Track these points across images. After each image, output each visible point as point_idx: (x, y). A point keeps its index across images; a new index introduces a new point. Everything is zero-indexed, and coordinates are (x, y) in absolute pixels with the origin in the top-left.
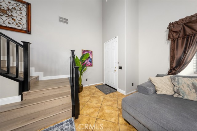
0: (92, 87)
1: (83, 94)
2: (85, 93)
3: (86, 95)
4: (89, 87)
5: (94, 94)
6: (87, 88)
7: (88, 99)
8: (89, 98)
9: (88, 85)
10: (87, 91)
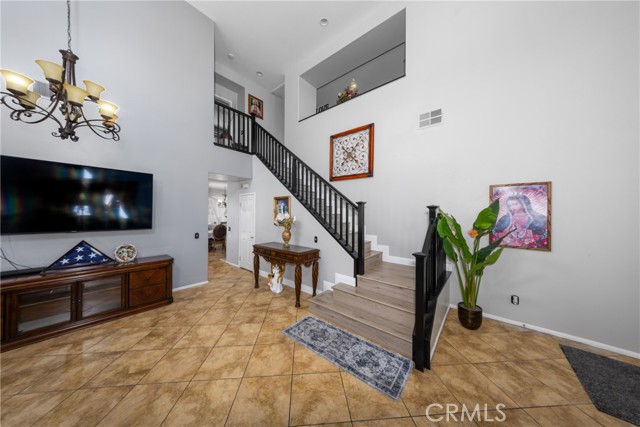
0: (538, 341)
1: (476, 339)
2: (487, 340)
3: (483, 347)
4: (518, 333)
5: (520, 362)
6: (508, 331)
7: (481, 359)
8: (489, 359)
9: (521, 324)
10: (500, 338)
